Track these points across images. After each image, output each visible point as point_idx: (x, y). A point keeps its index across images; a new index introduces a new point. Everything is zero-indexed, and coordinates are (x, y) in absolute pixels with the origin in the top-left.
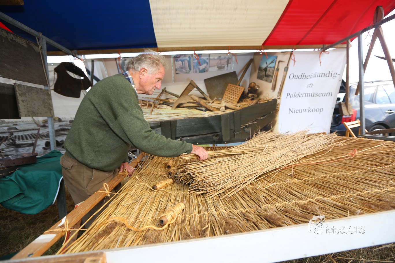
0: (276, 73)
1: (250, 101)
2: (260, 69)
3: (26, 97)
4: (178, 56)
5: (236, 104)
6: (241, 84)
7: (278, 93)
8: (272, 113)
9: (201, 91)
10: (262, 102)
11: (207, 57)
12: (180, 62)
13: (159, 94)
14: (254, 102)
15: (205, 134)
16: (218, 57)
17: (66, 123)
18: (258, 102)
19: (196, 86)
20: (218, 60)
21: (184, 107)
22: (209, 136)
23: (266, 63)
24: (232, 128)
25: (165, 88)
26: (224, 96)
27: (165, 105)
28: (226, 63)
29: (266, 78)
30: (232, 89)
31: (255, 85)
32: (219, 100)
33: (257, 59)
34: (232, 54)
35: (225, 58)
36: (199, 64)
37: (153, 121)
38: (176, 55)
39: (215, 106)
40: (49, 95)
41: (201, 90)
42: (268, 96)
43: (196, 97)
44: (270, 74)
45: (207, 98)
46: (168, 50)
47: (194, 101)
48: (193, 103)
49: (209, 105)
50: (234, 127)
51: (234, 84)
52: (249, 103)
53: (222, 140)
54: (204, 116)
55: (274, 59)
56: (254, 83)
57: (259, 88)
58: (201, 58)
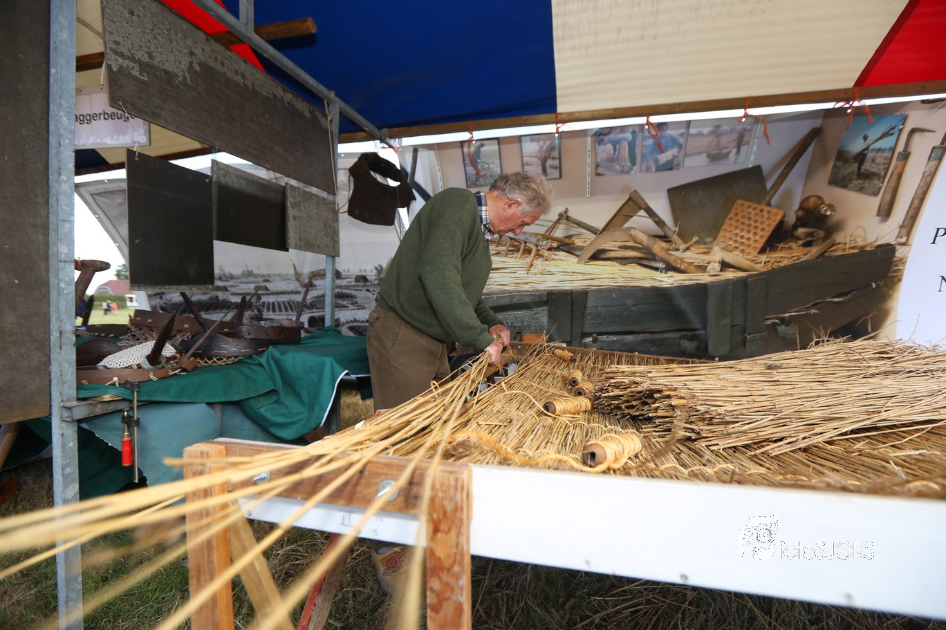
0: (896, 167)
1: (801, 248)
2: (842, 156)
3: (300, 211)
4: (604, 132)
5: (756, 256)
6: (774, 201)
7: (901, 227)
8: (874, 286)
9: (656, 219)
10: (839, 253)
11: (680, 132)
12: (609, 147)
13: (551, 224)
14: (814, 251)
15: (659, 332)
16: (712, 129)
17: (348, 282)
18: (825, 252)
19: (645, 207)
20: (712, 138)
21: (608, 259)
22: (670, 338)
23: (865, 138)
24: (739, 320)
25: (567, 209)
26: (722, 233)
27: (563, 251)
28: (735, 144)
29: (860, 181)
30: (745, 214)
31: (820, 202)
32: (705, 243)
33: (833, 128)
34: (756, 117)
35: (731, 131)
36: (660, 148)
37: (530, 290)
38: (601, 128)
39: (692, 259)
41: (657, 216)
42: (863, 235)
43: (642, 234)
44: (874, 170)
45: (672, 236)
46: (581, 117)
47: (637, 245)
48: (633, 250)
49: (676, 256)
50: (746, 318)
51: (752, 202)
52: (796, 254)
53: (707, 349)
54: (660, 284)
55: (892, 126)
56: (816, 199)
57: (832, 211)
58: (664, 135)
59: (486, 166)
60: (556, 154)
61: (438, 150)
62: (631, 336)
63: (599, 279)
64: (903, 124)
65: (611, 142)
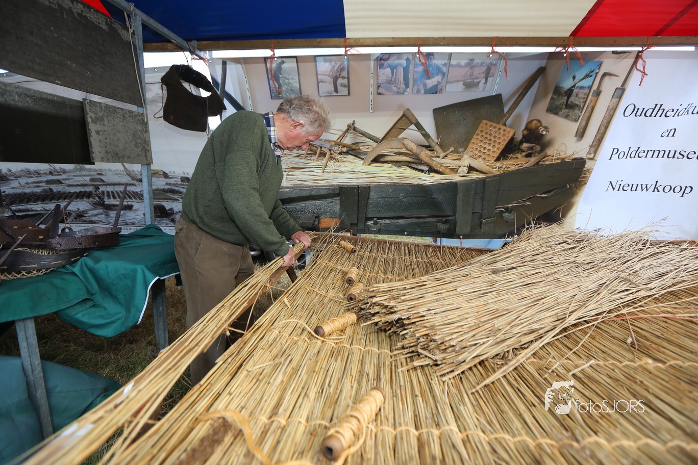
0: (591, 101)
1: (524, 158)
2: (557, 91)
3: (104, 125)
5: (493, 163)
6: (508, 122)
7: (591, 146)
8: (568, 186)
9: (424, 132)
10: (548, 163)
11: (443, 62)
12: (388, 70)
13: (341, 133)
14: (533, 160)
15: (422, 218)
16: (468, 61)
18: (540, 161)
19: (415, 122)
20: (467, 69)
21: (386, 162)
22: (430, 222)
23: (574, 78)
24: (478, 209)
25: (354, 121)
26: (470, 145)
27: (352, 155)
28: (484, 75)
29: (567, 110)
30: (488, 131)
31: (539, 125)
32: (458, 152)
33: (553, 68)
34: (500, 54)
35: (482, 64)
36: (427, 74)
37: (326, 185)
38: (381, 54)
39: (448, 164)
40: (145, 124)
41: (424, 130)
42: (565, 151)
43: (412, 143)
44: (576, 102)
45: (434, 147)
46: (366, 43)
47: (409, 152)
48: (405, 156)
49: (436, 162)
50: (483, 208)
51: (493, 122)
52: (520, 162)
53: (455, 231)
54: (425, 182)
55: (592, 70)
56: (537, 122)
57: (546, 132)
58: (431, 63)
59: (287, 81)
60: (345, 74)
61: (245, 63)
62: (402, 220)
63: (379, 177)
64: (599, 69)
65: (389, 67)
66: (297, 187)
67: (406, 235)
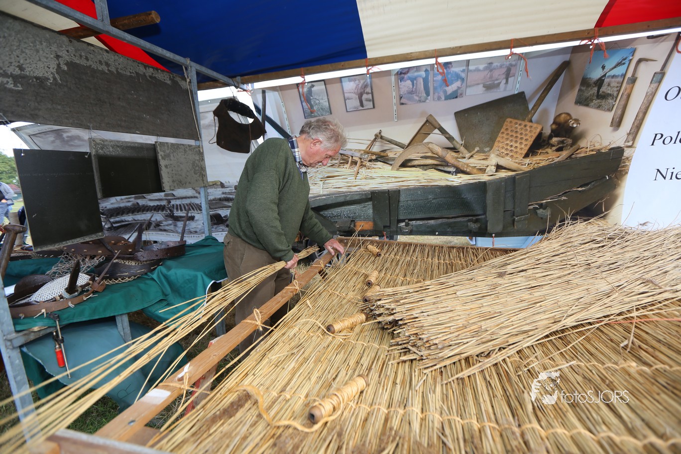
0: (626, 89)
1: (555, 153)
2: (585, 82)
3: (170, 160)
4: (403, 72)
5: (521, 160)
6: (534, 119)
7: (629, 134)
8: (607, 178)
9: (447, 136)
10: (582, 155)
11: (461, 69)
12: (409, 83)
13: (369, 143)
14: (564, 154)
15: (452, 218)
16: (486, 65)
17: (230, 190)
18: (573, 154)
19: (438, 127)
20: (486, 72)
21: (414, 166)
22: (460, 221)
23: (603, 67)
24: (509, 207)
25: (381, 130)
26: (496, 144)
27: (381, 161)
28: (504, 76)
29: (598, 101)
30: (513, 129)
32: (484, 152)
33: (579, 61)
34: (519, 55)
35: (501, 66)
36: (446, 82)
37: (358, 190)
38: (401, 69)
39: (475, 164)
40: (201, 154)
41: (447, 133)
42: (600, 141)
43: (437, 147)
44: (609, 92)
45: (459, 149)
46: (385, 61)
47: (434, 155)
48: (431, 159)
49: (463, 163)
50: (514, 205)
51: (518, 119)
52: (551, 157)
53: (487, 229)
54: (452, 183)
55: (624, 57)
56: (566, 115)
57: (577, 124)
58: (449, 71)
59: (317, 102)
60: (368, 90)
61: (281, 90)
62: (433, 221)
63: (407, 180)
64: (633, 56)
65: (410, 79)
66: (333, 194)
67: (438, 235)
